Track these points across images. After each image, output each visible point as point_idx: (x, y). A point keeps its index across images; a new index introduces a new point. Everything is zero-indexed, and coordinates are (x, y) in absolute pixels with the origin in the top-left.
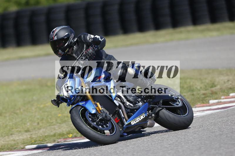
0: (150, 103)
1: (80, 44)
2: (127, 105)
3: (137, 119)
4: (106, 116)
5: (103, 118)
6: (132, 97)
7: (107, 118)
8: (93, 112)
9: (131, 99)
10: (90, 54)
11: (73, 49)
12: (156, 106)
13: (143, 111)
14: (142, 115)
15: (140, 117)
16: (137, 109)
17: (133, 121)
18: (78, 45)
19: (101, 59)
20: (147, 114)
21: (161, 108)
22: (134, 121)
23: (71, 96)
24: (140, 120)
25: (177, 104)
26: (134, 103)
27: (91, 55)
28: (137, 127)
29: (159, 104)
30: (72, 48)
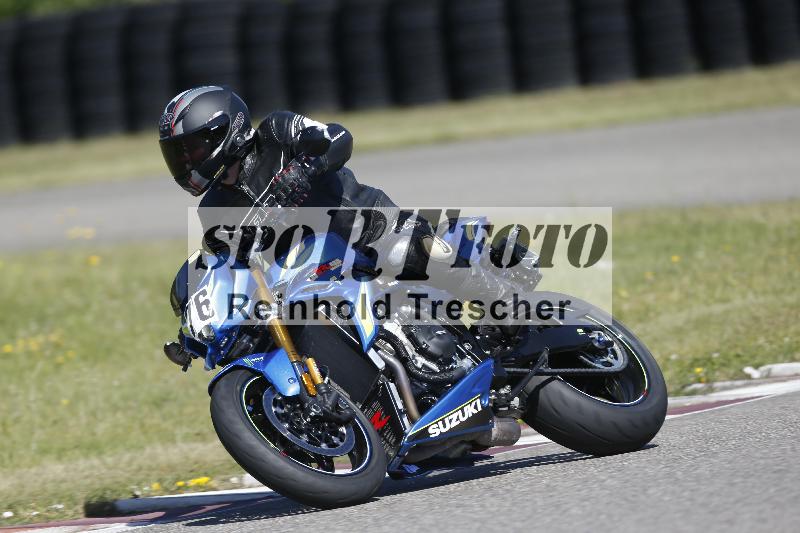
0: (502, 360)
1: (267, 150)
2: (417, 368)
3: (450, 417)
4: (336, 407)
5: (324, 412)
6: (435, 340)
7: (340, 414)
8: (292, 390)
9: (432, 346)
10: (292, 185)
11: (241, 168)
12: (526, 370)
13: (473, 387)
14: (471, 403)
15: (462, 409)
16: (455, 382)
17: (437, 423)
18: (260, 152)
19: (339, 201)
20: (490, 400)
21: (546, 378)
22: (440, 423)
23: (218, 335)
24: (463, 419)
25: (607, 362)
26: (444, 360)
27: (294, 191)
28: (454, 442)
29: (535, 362)
30: (238, 163)
